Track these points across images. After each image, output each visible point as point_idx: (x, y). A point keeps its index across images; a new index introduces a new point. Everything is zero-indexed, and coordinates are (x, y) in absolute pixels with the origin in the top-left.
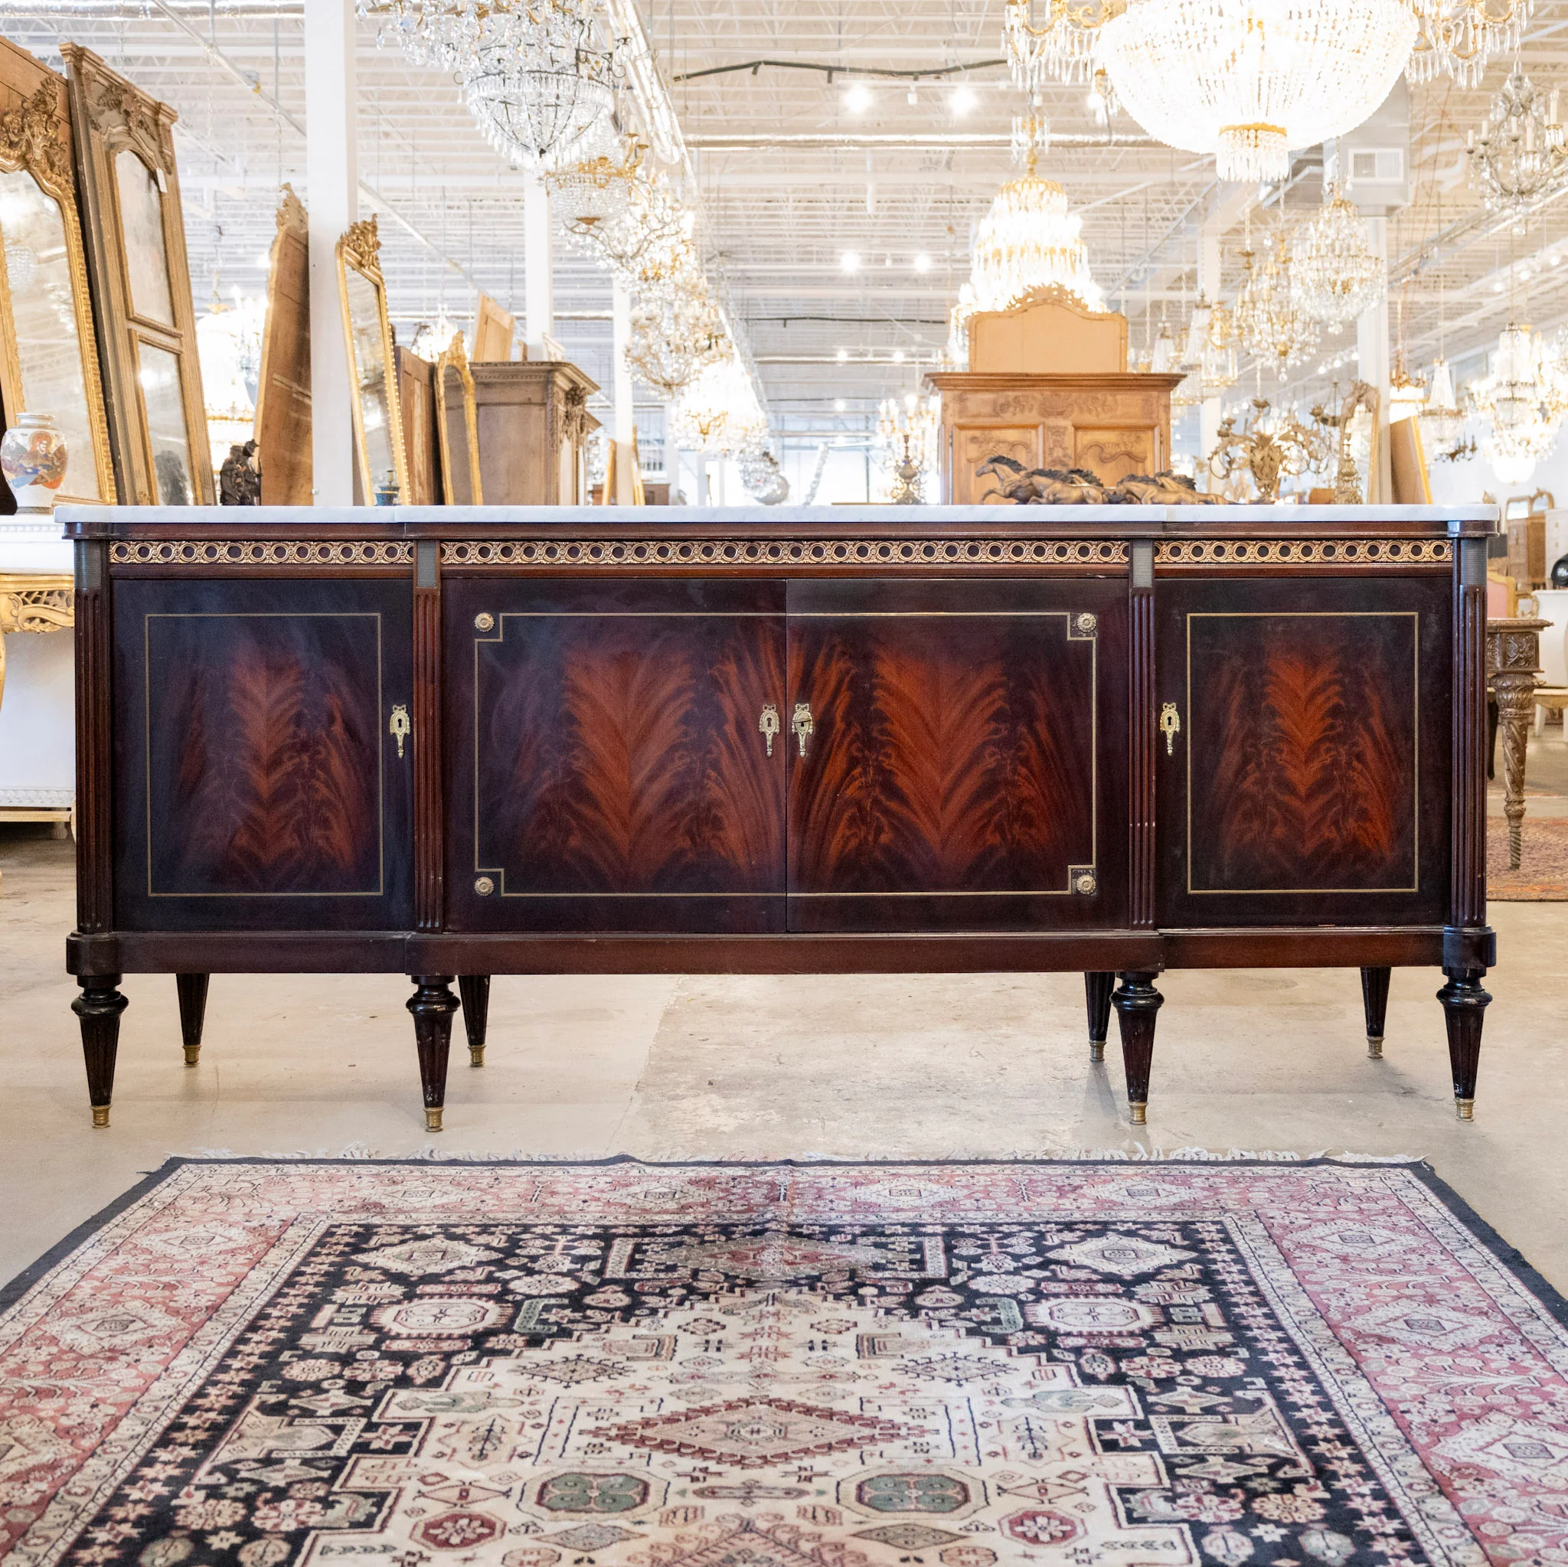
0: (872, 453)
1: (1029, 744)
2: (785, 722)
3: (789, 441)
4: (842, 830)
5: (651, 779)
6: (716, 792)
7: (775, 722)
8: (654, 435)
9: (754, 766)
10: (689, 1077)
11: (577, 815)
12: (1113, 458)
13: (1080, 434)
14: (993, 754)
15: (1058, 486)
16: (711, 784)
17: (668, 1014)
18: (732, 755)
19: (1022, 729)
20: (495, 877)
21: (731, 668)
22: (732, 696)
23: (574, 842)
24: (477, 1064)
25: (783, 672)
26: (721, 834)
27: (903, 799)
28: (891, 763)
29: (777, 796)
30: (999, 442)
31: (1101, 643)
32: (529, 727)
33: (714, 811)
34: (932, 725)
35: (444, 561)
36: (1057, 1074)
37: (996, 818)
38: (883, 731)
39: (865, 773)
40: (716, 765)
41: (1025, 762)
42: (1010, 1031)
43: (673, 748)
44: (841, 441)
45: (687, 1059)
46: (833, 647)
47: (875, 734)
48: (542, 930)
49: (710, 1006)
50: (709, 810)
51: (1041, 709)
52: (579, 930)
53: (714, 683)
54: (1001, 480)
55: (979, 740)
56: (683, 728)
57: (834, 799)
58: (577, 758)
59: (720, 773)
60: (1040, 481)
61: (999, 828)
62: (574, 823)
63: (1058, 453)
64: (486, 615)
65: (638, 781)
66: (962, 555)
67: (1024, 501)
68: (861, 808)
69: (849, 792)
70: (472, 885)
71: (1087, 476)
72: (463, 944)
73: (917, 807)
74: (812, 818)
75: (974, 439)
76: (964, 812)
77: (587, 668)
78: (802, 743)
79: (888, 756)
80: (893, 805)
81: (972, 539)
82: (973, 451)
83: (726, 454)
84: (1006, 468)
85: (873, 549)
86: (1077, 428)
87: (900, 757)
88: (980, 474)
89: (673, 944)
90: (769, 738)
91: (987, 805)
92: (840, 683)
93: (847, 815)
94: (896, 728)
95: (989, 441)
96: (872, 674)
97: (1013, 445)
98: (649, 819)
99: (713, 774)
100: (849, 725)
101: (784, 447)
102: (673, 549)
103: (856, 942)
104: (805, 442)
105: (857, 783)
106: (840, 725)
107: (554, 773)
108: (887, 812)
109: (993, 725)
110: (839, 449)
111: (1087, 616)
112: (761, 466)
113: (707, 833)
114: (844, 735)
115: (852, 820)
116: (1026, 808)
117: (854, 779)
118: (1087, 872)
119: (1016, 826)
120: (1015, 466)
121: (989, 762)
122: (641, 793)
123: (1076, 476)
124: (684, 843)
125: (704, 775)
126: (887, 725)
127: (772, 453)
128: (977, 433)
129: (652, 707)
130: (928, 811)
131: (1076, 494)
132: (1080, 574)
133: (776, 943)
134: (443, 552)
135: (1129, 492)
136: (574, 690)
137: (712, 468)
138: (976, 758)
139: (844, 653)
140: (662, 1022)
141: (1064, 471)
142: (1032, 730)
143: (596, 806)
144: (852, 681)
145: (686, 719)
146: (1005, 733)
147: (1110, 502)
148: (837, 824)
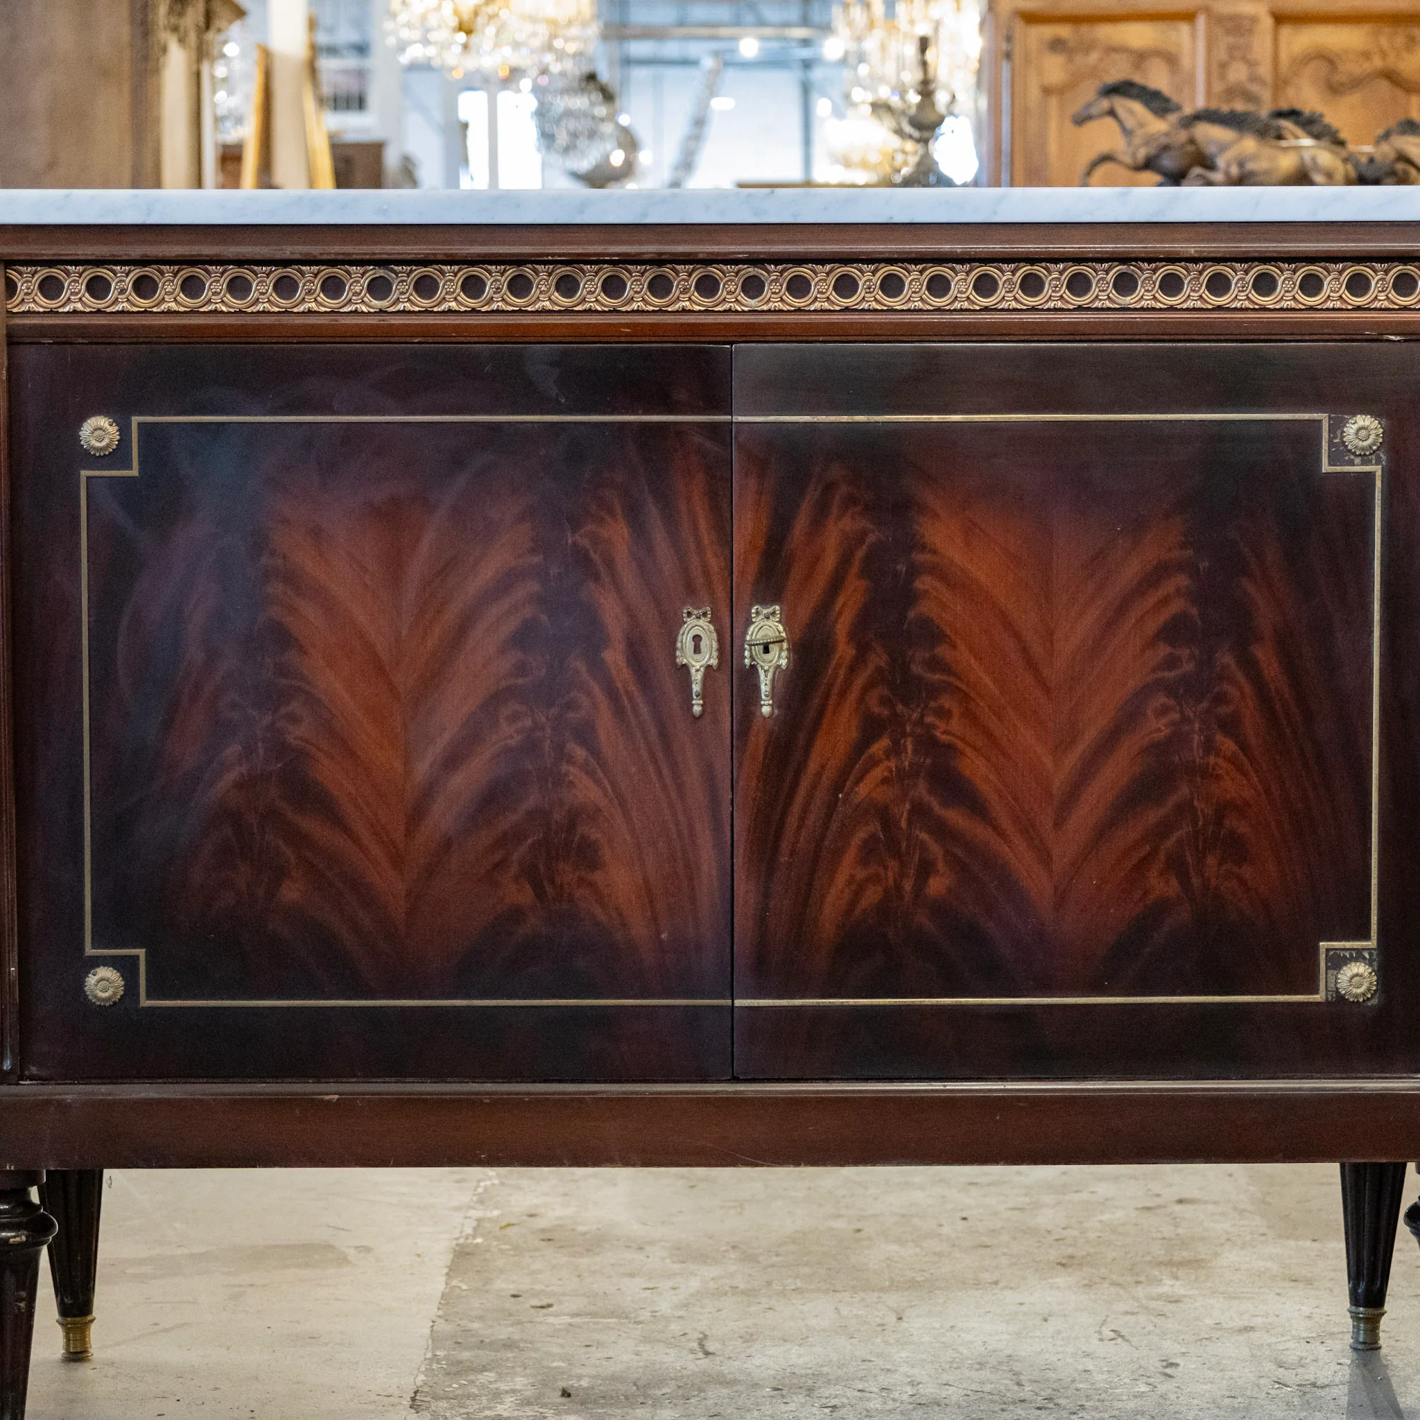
0: (817, 74)
1: (1240, 692)
2: (729, 644)
3: (639, 48)
4: (847, 868)
5: (452, 760)
6: (586, 791)
7: (710, 643)
8: (345, 35)
9: (664, 735)
10: (520, 1382)
11: (298, 839)
12: (1356, 83)
13: (1286, 31)
14: (1163, 711)
15: (1249, 144)
16: (574, 772)
17: (463, 1256)
18: (619, 711)
19: (1226, 659)
20: (127, 967)
21: (618, 533)
22: (618, 588)
23: (291, 892)
24: (77, 1354)
25: (726, 539)
26: (598, 877)
27: (977, 807)
28: (951, 730)
29: (714, 800)
30: (1113, 49)
31: (1394, 478)
32: (195, 654)
33: (582, 829)
34: (1037, 650)
35: (14, 306)
36: (1288, 1376)
37: (1170, 843)
38: (935, 664)
39: (896, 750)
40: (585, 734)
41: (1230, 725)
42: (1179, 1288)
43: (495, 700)
44: (749, 47)
45: (509, 1345)
46: (829, 487)
47: (917, 669)
48: (227, 1078)
49: (547, 1238)
50: (571, 826)
51: (1265, 617)
52: (302, 1074)
53: (582, 561)
54: (1127, 133)
55: (1132, 684)
56: (514, 657)
57: (831, 807)
58: (294, 719)
59: (595, 752)
60: (1211, 134)
61: (1176, 865)
62: (289, 852)
63: (1238, 73)
64: (102, 421)
65: (423, 768)
66: (1102, 293)
67: (1176, 178)
68: (887, 822)
69: (863, 790)
70: (81, 983)
71: (1310, 124)
72: (62, 1106)
73: (1006, 823)
74: (785, 846)
75: (1057, 45)
76: (1102, 832)
77: (316, 533)
78: (765, 688)
79: (944, 714)
80: (955, 817)
81: (1124, 259)
82: (1054, 69)
83: (514, 75)
84: (1137, 107)
85: (915, 280)
86: (1280, 19)
87: (971, 716)
88: (1081, 120)
89: (500, 1103)
90: (697, 677)
91: (1153, 816)
92: (845, 561)
93: (861, 835)
94: (962, 657)
95: (1088, 47)
96: (914, 544)
97: (1140, 57)
98: (447, 844)
99: (580, 753)
100: (863, 649)
101: (628, 62)
102: (495, 281)
103: (879, 1101)
104: (671, 49)
105: (878, 773)
106: (844, 651)
107: (249, 750)
108: (942, 831)
109: (1164, 650)
110: (745, 65)
111: (1363, 420)
112: (579, 102)
113: (567, 873)
114: (852, 670)
115: (869, 851)
116: (1231, 822)
117: (874, 762)
118: (1358, 956)
119: (1211, 861)
120: (1157, 102)
121: (1156, 727)
122: (429, 792)
123: (1286, 124)
124: (520, 894)
125: (561, 754)
126: (942, 651)
127: (605, 75)
128: (1064, 31)
129: (451, 615)
130: (1029, 830)
131: (1287, 163)
132: (1350, 334)
133: (706, 1101)
134: (11, 288)
135: (1403, 158)
136: (292, 578)
137: (471, 106)
138: (1128, 719)
139: (851, 501)
140: (453, 1270)
141: (1264, 112)
142: (1249, 665)
143: (336, 819)
144: (868, 558)
145: (524, 638)
146: (1189, 667)
147: (1362, 180)
148: (837, 854)
